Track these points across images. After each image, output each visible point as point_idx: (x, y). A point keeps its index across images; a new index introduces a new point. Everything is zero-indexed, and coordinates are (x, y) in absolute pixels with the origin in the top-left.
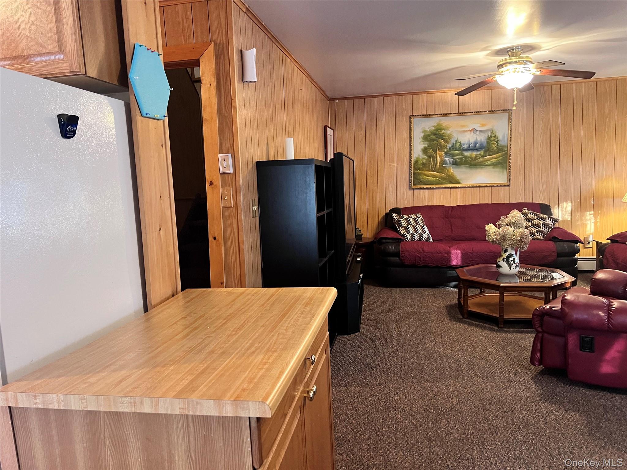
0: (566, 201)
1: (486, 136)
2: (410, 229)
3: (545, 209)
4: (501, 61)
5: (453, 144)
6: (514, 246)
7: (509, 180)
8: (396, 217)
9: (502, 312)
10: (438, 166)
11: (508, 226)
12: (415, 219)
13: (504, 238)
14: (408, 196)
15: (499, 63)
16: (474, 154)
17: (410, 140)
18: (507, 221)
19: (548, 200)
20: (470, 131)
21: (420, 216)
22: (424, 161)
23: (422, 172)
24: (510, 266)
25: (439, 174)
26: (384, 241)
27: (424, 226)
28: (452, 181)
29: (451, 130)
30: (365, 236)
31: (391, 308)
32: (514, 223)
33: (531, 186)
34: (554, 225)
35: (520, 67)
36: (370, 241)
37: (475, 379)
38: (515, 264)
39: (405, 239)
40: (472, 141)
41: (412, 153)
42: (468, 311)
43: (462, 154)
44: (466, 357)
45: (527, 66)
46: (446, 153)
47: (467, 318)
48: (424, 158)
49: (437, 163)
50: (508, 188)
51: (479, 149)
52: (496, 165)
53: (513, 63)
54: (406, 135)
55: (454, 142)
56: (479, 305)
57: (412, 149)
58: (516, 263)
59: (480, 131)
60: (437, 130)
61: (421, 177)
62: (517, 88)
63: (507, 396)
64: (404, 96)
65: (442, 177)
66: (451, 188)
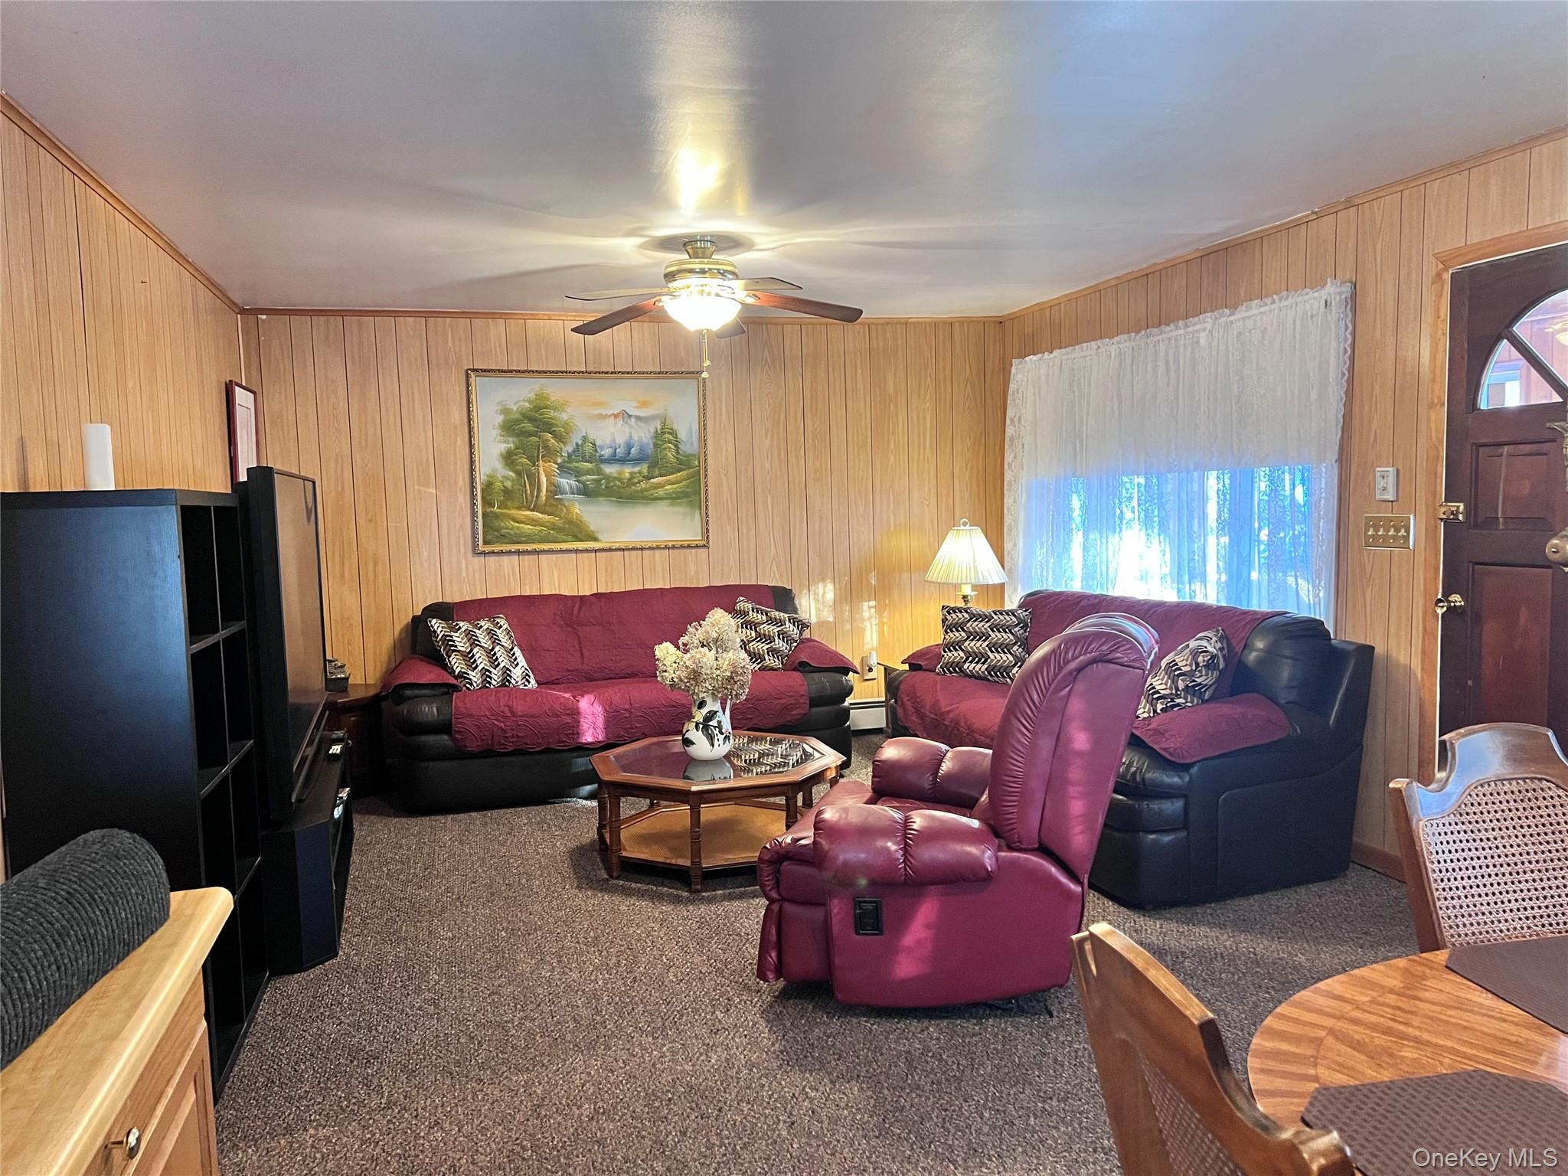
0: (823, 580)
1: (652, 430)
2: (477, 657)
3: (782, 598)
4: (673, 265)
5: (577, 445)
6: (719, 692)
7: (706, 532)
8: (440, 629)
9: (696, 854)
10: (544, 499)
11: (703, 646)
12: (489, 631)
13: (695, 675)
14: (471, 572)
15: (667, 267)
16: (627, 471)
17: (470, 429)
18: (700, 634)
19: (788, 579)
20: (616, 416)
21: (502, 622)
22: (508, 484)
23: (504, 511)
24: (711, 738)
25: (546, 516)
26: (408, 692)
27: (512, 648)
28: (579, 535)
29: (570, 410)
30: (356, 678)
31: (429, 873)
32: (716, 640)
33: (753, 547)
34: (801, 634)
35: (713, 283)
36: (372, 692)
37: (635, 1039)
38: (722, 733)
39: (465, 686)
40: (621, 440)
41: (477, 463)
42: (619, 857)
43: (599, 472)
44: (615, 983)
45: (727, 283)
46: (561, 466)
47: (617, 878)
48: (507, 478)
49: (539, 490)
50: (704, 551)
51: (636, 460)
52: (677, 498)
53: (697, 272)
54: (458, 416)
55: (580, 442)
56: (647, 839)
57: (476, 453)
58: (723, 731)
59: (638, 418)
60: (537, 408)
61: (502, 524)
62: (708, 330)
63: (708, 1071)
64: (448, 319)
65: (553, 524)
66: (577, 551)
